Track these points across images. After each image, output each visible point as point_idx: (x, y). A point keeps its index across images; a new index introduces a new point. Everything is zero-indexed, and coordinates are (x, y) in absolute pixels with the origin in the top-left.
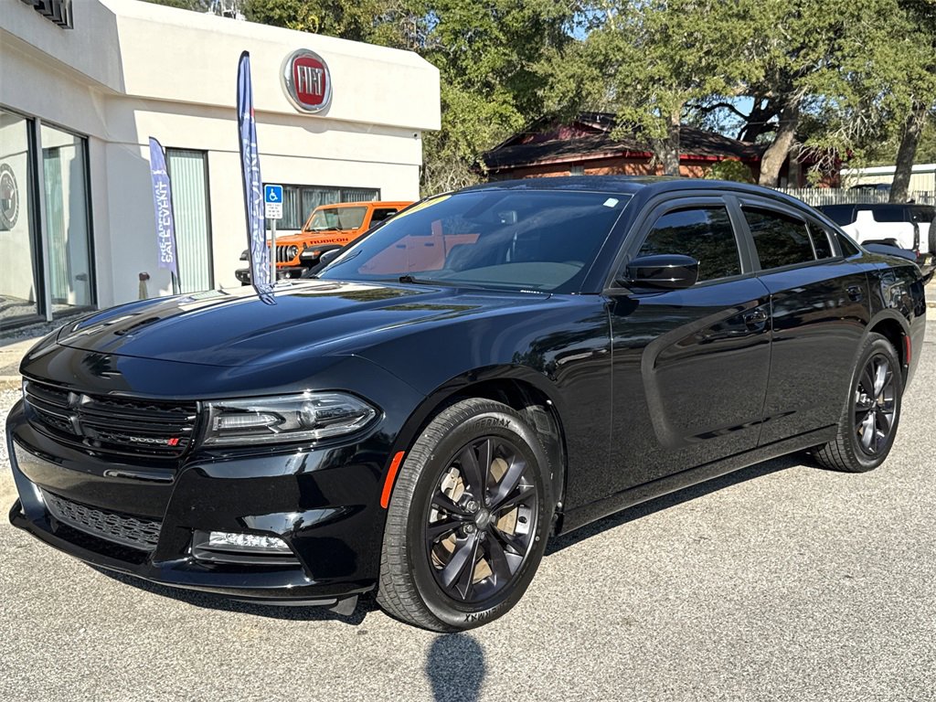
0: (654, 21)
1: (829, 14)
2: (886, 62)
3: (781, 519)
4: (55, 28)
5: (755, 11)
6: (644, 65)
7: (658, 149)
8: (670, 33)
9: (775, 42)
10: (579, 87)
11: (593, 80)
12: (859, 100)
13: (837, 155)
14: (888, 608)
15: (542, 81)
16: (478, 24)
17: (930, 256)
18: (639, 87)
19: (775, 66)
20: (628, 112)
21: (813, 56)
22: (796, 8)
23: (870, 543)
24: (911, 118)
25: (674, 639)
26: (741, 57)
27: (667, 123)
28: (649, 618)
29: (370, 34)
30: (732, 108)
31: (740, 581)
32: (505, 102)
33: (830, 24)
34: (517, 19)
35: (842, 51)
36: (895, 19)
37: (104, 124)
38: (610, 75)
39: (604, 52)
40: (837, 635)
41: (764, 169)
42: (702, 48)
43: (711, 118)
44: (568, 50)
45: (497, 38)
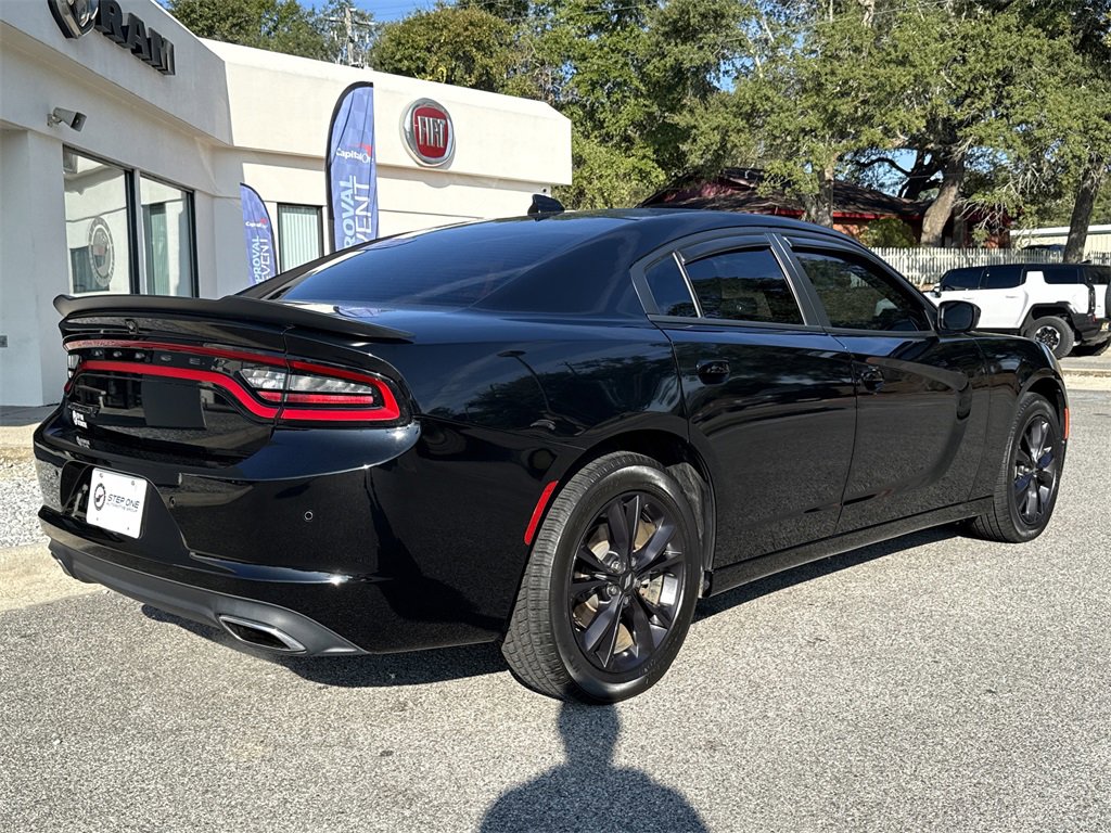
0: (806, 68)
1: (997, 59)
2: (1059, 111)
3: (916, 618)
4: (154, 74)
5: (915, 57)
6: (795, 116)
7: (809, 205)
8: (823, 81)
9: (938, 90)
10: (723, 139)
11: (739, 131)
12: (1029, 151)
13: (1005, 211)
14: (1036, 734)
15: (685, 134)
16: (616, 74)
17: (1107, 322)
18: (789, 138)
19: (936, 115)
20: (775, 166)
21: (979, 104)
22: (961, 53)
23: (1020, 649)
24: (1087, 172)
25: (767, 770)
26: (900, 106)
27: (819, 178)
28: (740, 742)
29: (503, 86)
30: (892, 164)
31: (858, 695)
32: (644, 157)
33: (998, 70)
34: (659, 69)
35: (1011, 99)
36: (1070, 64)
37: (212, 178)
38: (757, 127)
39: (751, 102)
40: (971, 769)
41: (926, 227)
42: (857, 96)
43: (870, 174)
44: (713, 99)
45: (637, 89)
